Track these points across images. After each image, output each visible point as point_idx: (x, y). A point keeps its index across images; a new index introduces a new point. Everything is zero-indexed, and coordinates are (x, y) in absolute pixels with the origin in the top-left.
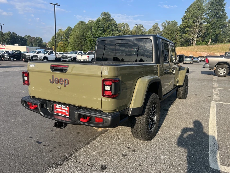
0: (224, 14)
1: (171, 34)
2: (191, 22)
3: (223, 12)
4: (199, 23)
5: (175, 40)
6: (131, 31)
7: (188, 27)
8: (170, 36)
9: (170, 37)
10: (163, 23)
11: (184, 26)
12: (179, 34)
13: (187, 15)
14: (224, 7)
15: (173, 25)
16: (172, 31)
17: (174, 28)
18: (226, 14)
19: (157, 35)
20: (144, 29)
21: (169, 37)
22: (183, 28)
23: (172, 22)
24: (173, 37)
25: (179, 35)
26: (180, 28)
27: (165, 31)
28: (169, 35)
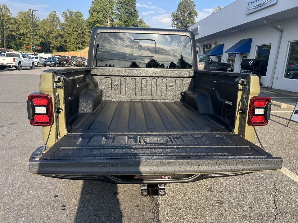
0: (136, 12)
1: (77, 29)
2: (101, 16)
3: (134, 9)
4: (110, 18)
5: (82, 38)
6: (15, 19)
7: (98, 23)
8: (76, 31)
9: (76, 33)
10: (64, 12)
11: (94, 20)
12: (87, 30)
13: (95, 6)
14: (135, 4)
15: (77, 17)
16: (77, 26)
17: (79, 22)
18: (137, 12)
19: (58, 28)
20: (36, 17)
21: (73, 32)
22: (92, 23)
23: (76, 13)
24: (79, 34)
25: (89, 32)
26: (89, 22)
27: (67, 24)
28: (74, 30)
